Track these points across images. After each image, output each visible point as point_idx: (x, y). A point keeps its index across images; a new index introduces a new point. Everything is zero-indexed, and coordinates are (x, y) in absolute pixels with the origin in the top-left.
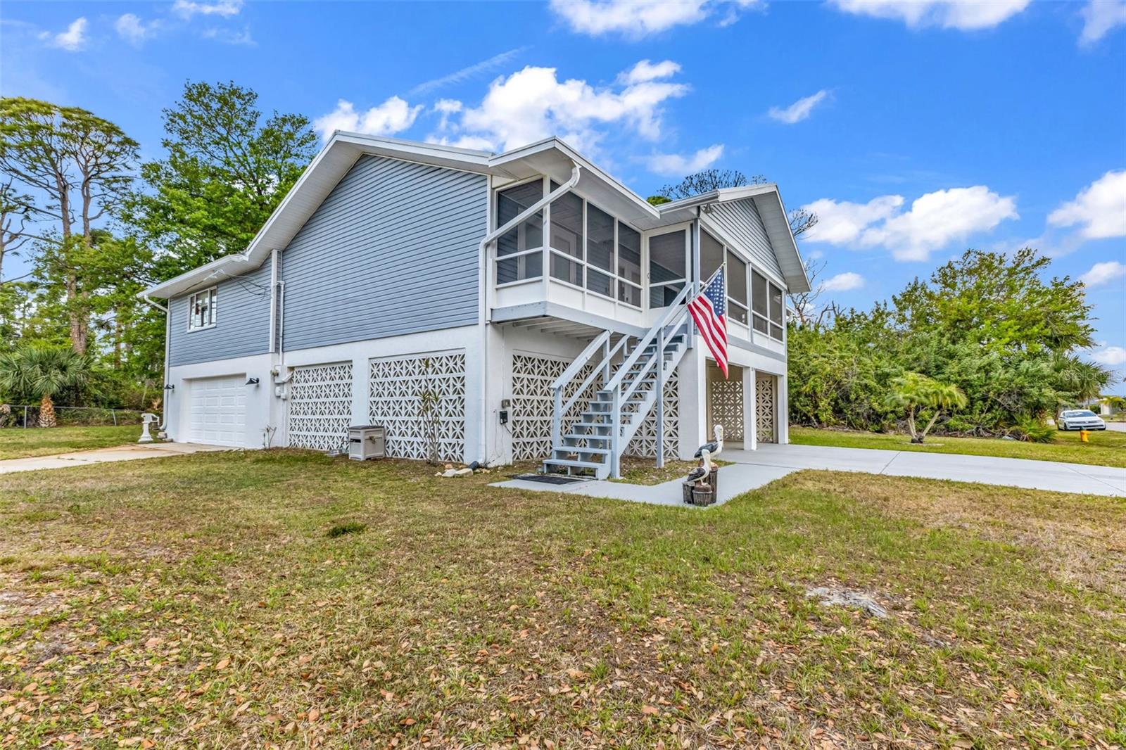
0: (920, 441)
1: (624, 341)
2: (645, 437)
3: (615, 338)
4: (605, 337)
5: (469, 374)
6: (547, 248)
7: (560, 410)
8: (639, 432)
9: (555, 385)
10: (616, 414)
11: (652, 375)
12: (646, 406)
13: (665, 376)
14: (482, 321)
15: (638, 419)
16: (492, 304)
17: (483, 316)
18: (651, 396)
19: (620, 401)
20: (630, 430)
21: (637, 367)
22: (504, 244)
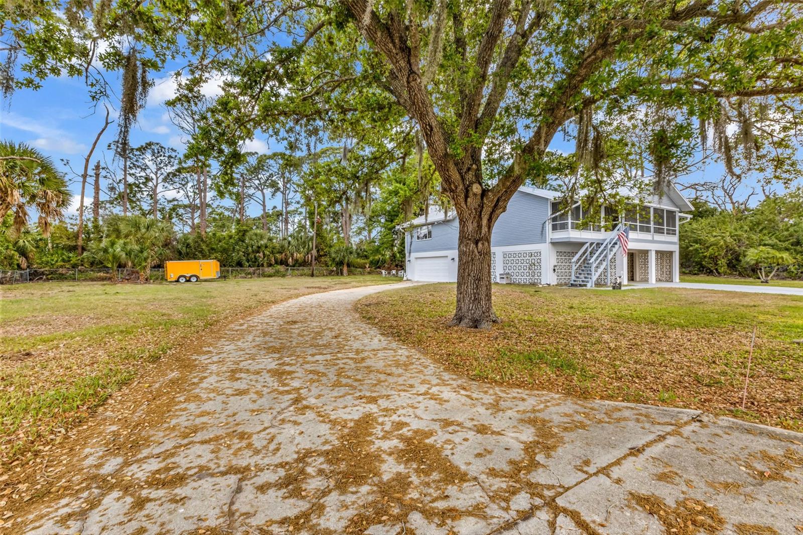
0: (767, 282)
1: (594, 245)
2: (603, 277)
3: (591, 244)
4: (588, 244)
5: (542, 257)
6: (570, 221)
7: (574, 268)
8: (600, 275)
9: (573, 261)
10: (593, 269)
11: (606, 256)
12: (602, 267)
13: (610, 257)
14: (547, 242)
15: (600, 270)
16: (551, 237)
17: (548, 240)
18: (605, 263)
19: (594, 265)
20: (598, 274)
21: (601, 254)
22: (554, 219)
